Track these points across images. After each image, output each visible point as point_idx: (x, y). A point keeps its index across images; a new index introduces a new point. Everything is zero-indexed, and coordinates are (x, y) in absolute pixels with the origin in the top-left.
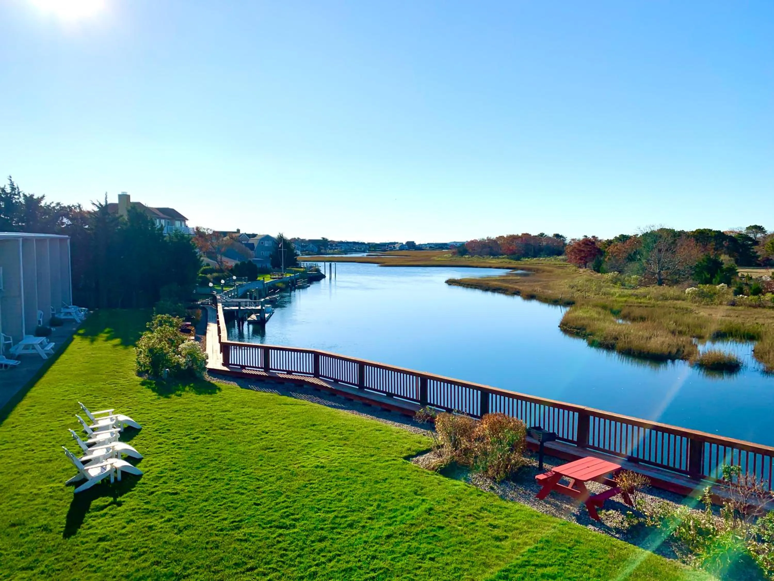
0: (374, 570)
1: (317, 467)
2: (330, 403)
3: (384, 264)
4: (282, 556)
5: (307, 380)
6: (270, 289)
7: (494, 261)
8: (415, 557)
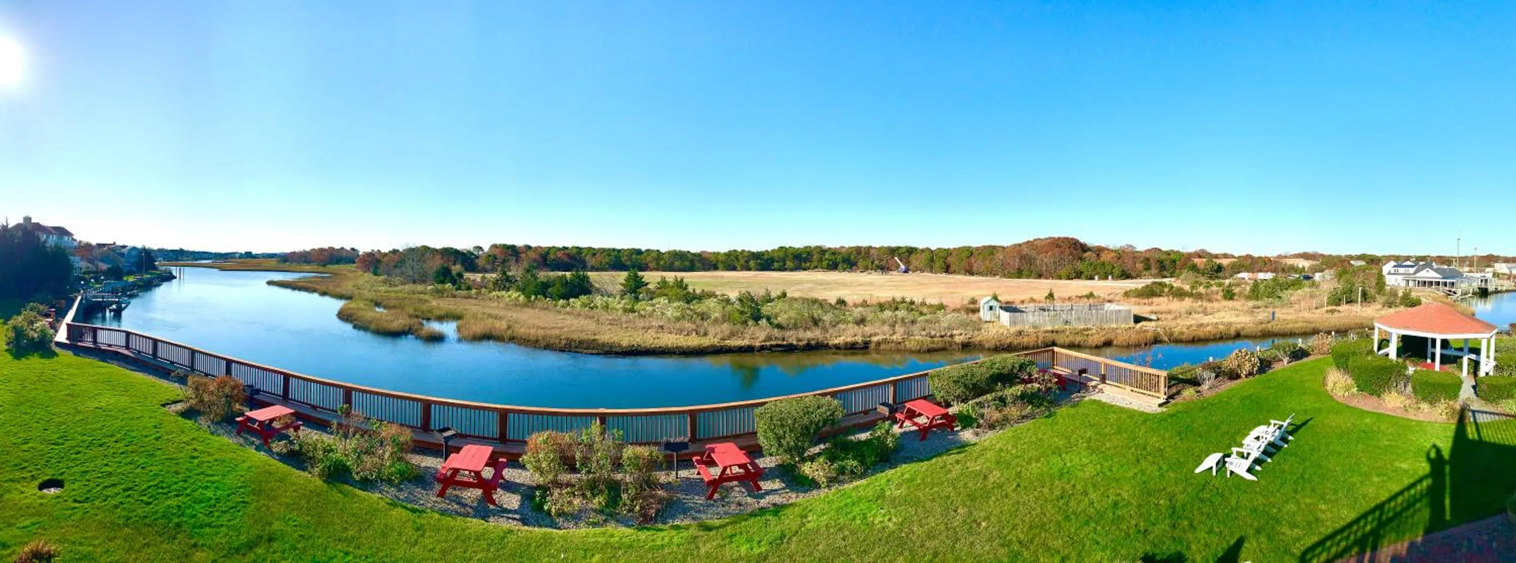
0: (102, 473)
1: (97, 408)
2: (131, 367)
3: (222, 269)
4: (47, 461)
5: (120, 350)
6: (131, 286)
7: (307, 268)
8: (133, 466)
